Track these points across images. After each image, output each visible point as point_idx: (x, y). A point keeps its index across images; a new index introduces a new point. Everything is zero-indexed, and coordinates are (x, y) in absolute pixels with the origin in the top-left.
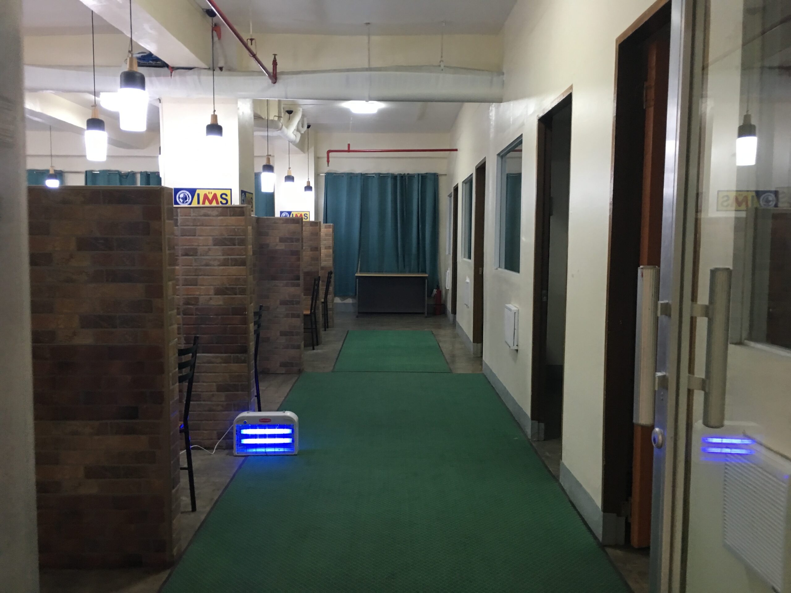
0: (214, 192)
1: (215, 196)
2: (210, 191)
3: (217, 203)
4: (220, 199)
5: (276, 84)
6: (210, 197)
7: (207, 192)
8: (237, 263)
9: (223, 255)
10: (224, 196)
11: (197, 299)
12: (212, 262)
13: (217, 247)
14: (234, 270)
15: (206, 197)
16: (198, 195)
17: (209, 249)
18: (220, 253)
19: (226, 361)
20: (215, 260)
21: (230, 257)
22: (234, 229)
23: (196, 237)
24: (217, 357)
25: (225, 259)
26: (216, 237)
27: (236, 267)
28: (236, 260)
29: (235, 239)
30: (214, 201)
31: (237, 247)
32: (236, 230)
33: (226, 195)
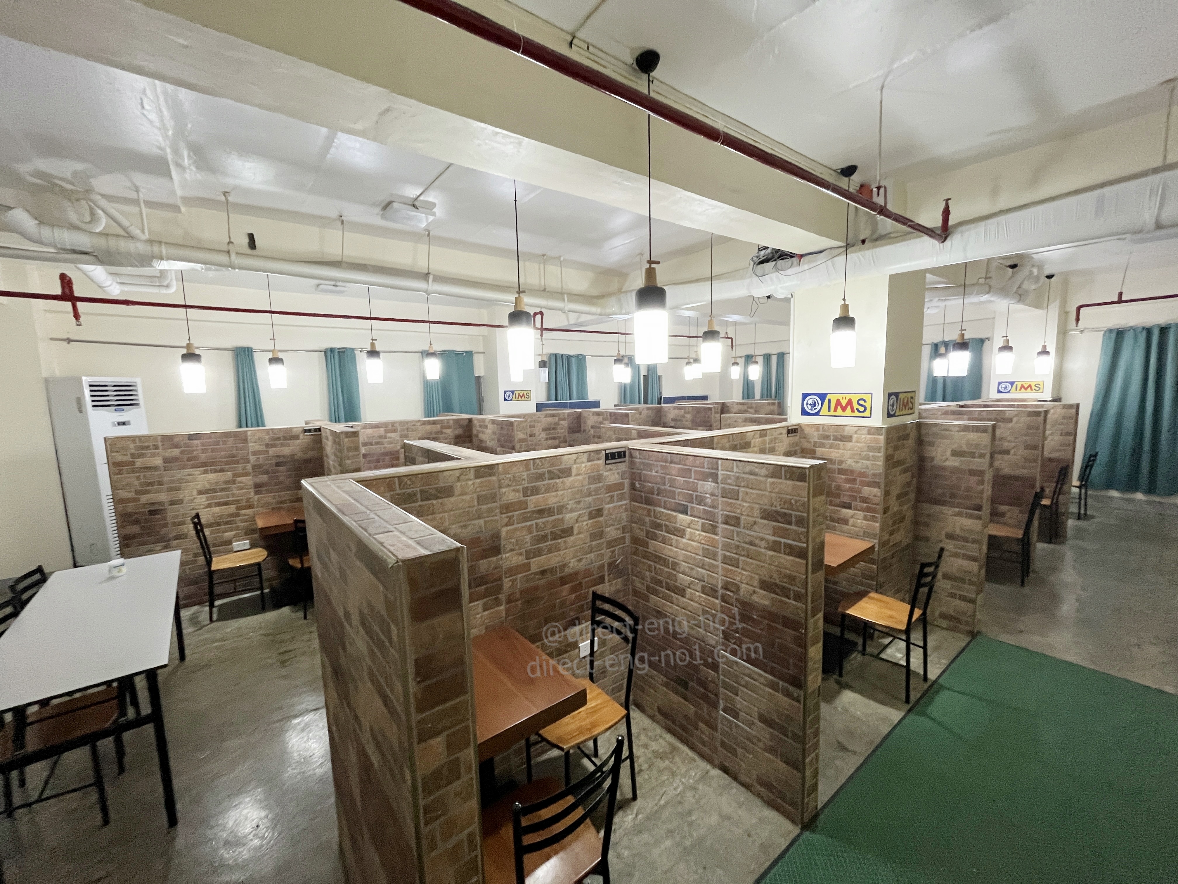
0: (848, 397)
1: (850, 402)
2: (844, 396)
3: (853, 411)
4: (856, 406)
5: (948, 242)
6: (844, 403)
7: (839, 397)
8: (791, 551)
9: (773, 535)
10: (861, 402)
11: (738, 587)
12: (757, 542)
13: (765, 522)
14: (787, 560)
15: (838, 403)
16: (829, 400)
17: (755, 523)
18: (771, 532)
19: (773, 686)
20: (762, 539)
21: (782, 540)
22: (791, 500)
23: (738, 502)
24: (760, 675)
25: (775, 542)
26: (765, 507)
27: (792, 558)
28: (790, 546)
29: (791, 514)
30: (849, 408)
31: (793, 527)
32: (793, 501)
33: (865, 401)
